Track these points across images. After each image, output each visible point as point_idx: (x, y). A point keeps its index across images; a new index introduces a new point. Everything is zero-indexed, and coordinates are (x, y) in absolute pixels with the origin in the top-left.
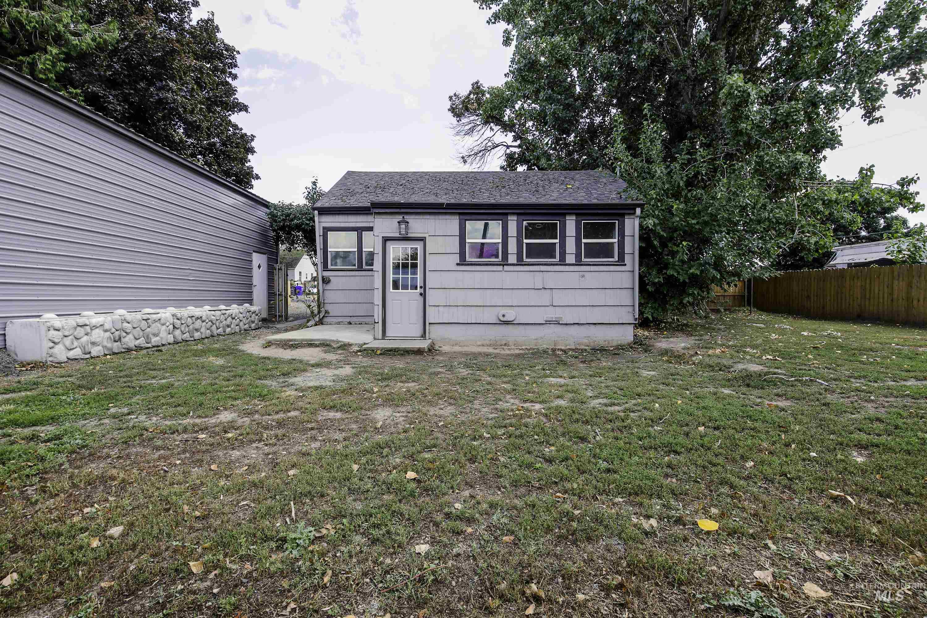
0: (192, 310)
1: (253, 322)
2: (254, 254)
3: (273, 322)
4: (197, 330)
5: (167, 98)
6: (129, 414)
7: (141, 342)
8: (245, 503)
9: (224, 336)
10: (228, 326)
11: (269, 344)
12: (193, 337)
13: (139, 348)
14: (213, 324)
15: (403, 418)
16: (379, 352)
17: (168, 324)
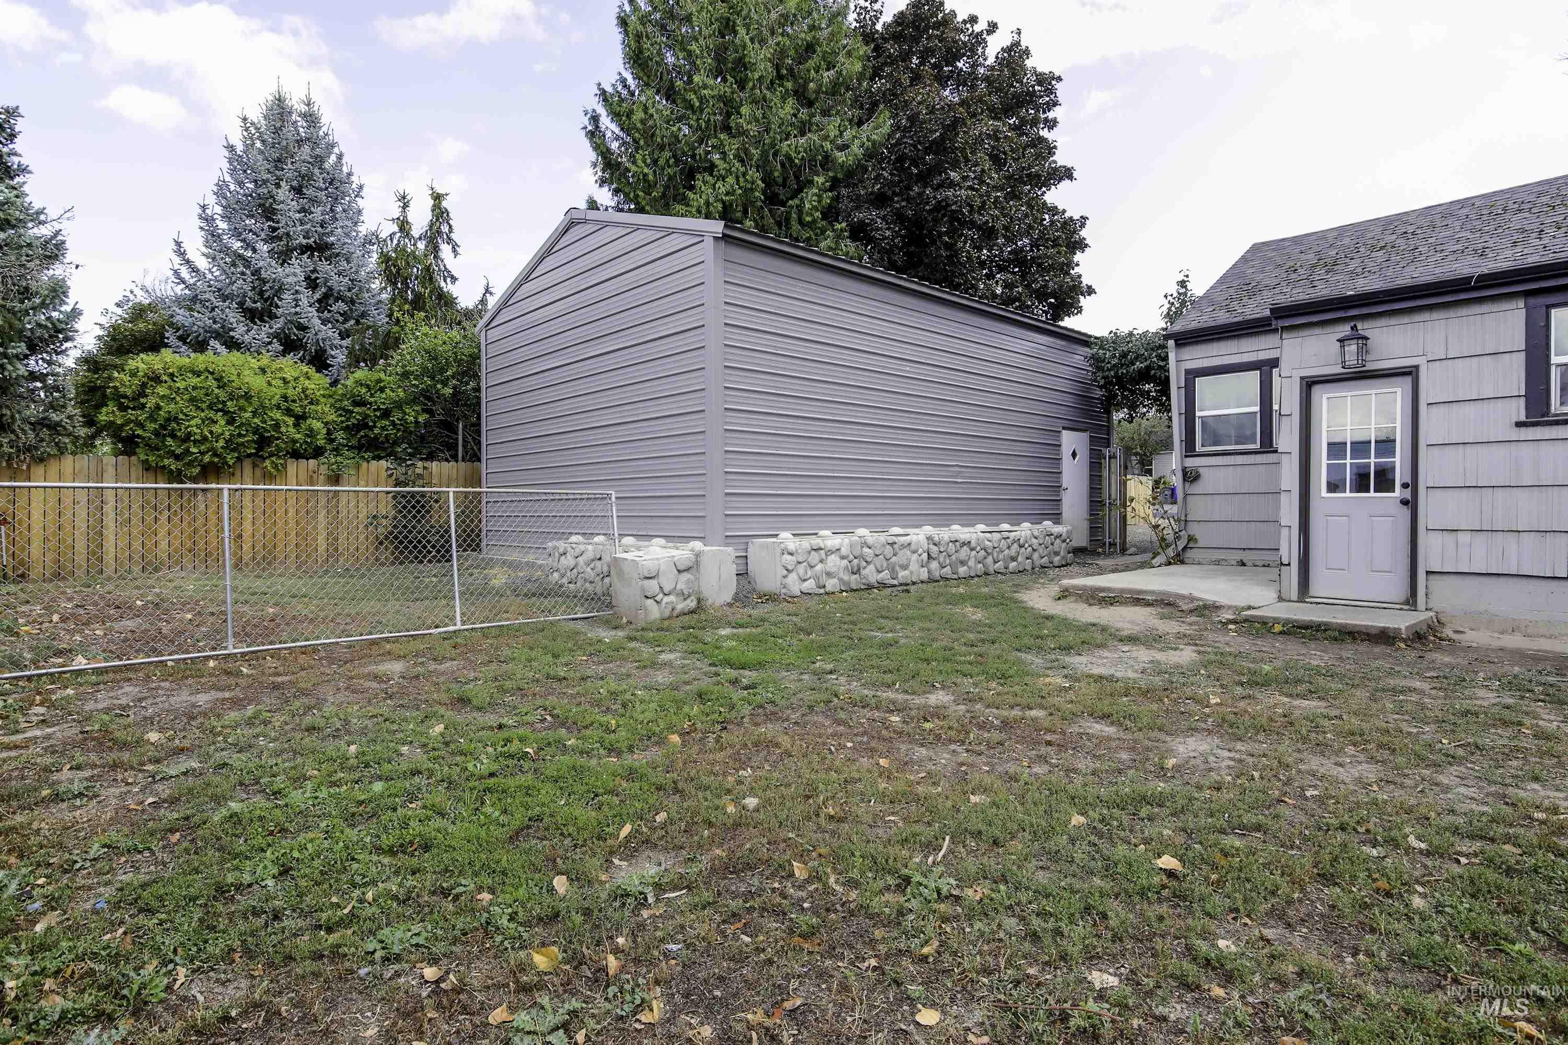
0: (959, 531)
1: (1057, 554)
2: (1064, 432)
3: (1099, 554)
4: (963, 563)
5: (947, 197)
6: (831, 673)
7: (885, 576)
8: (892, 818)
9: (1004, 574)
10: (1014, 559)
11: (1064, 594)
12: (956, 573)
13: (882, 585)
14: (988, 554)
15: (1232, 763)
16: (1278, 628)
17: (920, 551)
